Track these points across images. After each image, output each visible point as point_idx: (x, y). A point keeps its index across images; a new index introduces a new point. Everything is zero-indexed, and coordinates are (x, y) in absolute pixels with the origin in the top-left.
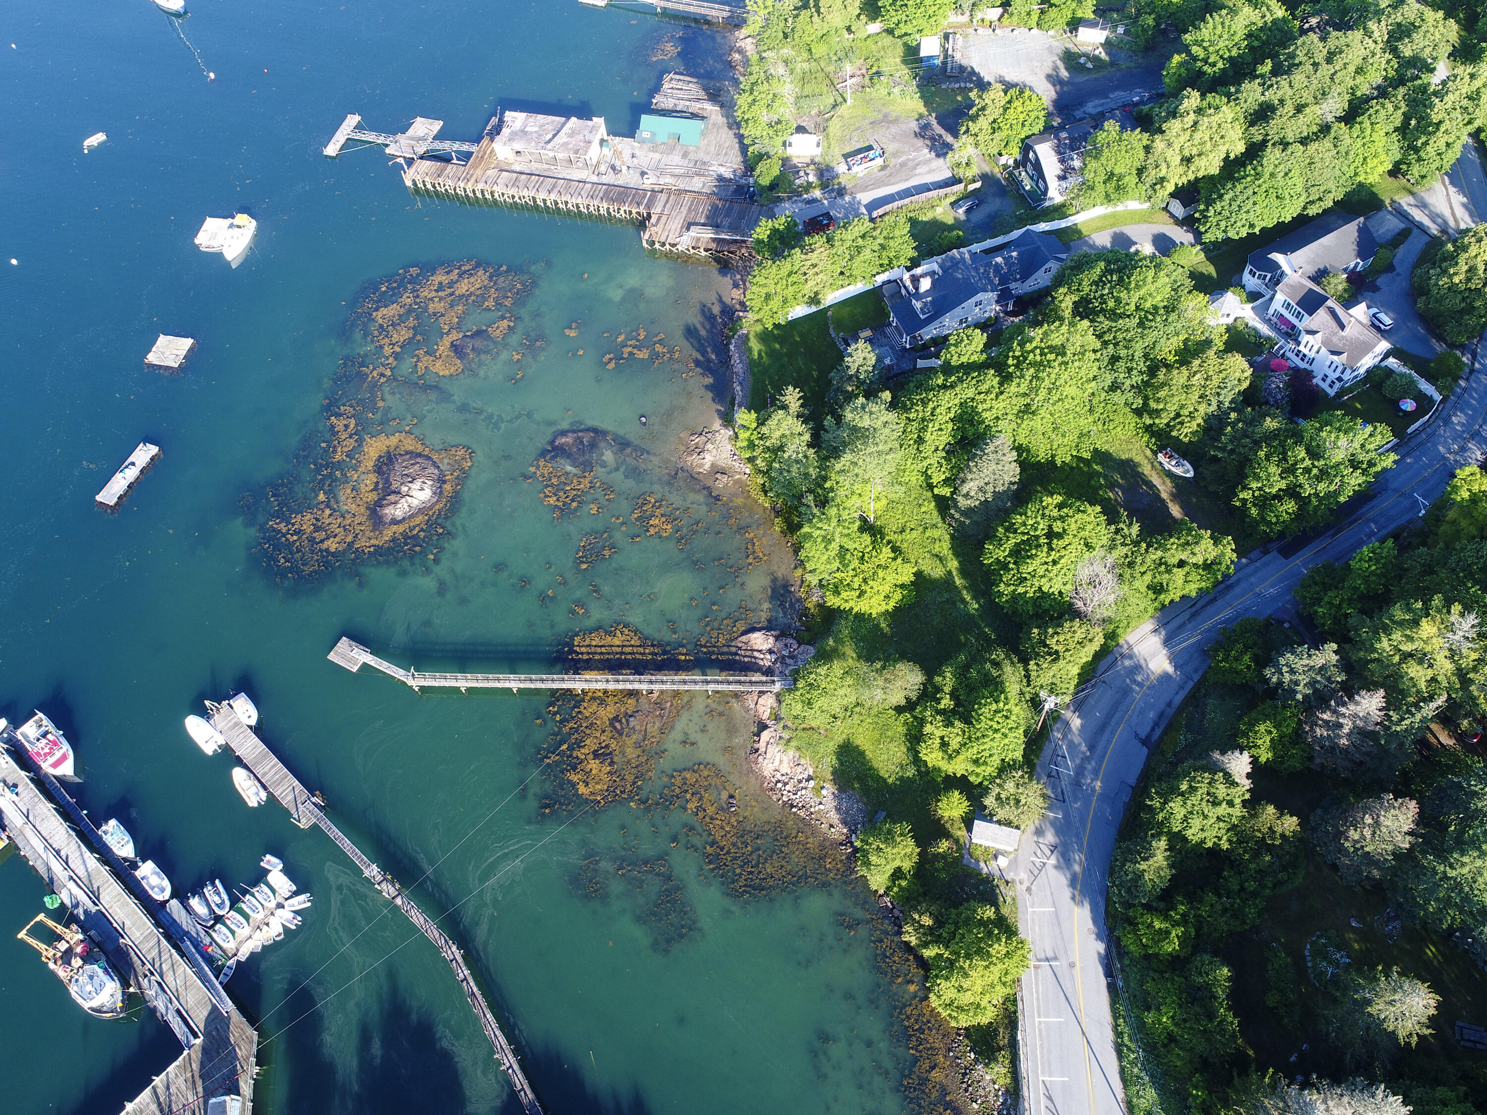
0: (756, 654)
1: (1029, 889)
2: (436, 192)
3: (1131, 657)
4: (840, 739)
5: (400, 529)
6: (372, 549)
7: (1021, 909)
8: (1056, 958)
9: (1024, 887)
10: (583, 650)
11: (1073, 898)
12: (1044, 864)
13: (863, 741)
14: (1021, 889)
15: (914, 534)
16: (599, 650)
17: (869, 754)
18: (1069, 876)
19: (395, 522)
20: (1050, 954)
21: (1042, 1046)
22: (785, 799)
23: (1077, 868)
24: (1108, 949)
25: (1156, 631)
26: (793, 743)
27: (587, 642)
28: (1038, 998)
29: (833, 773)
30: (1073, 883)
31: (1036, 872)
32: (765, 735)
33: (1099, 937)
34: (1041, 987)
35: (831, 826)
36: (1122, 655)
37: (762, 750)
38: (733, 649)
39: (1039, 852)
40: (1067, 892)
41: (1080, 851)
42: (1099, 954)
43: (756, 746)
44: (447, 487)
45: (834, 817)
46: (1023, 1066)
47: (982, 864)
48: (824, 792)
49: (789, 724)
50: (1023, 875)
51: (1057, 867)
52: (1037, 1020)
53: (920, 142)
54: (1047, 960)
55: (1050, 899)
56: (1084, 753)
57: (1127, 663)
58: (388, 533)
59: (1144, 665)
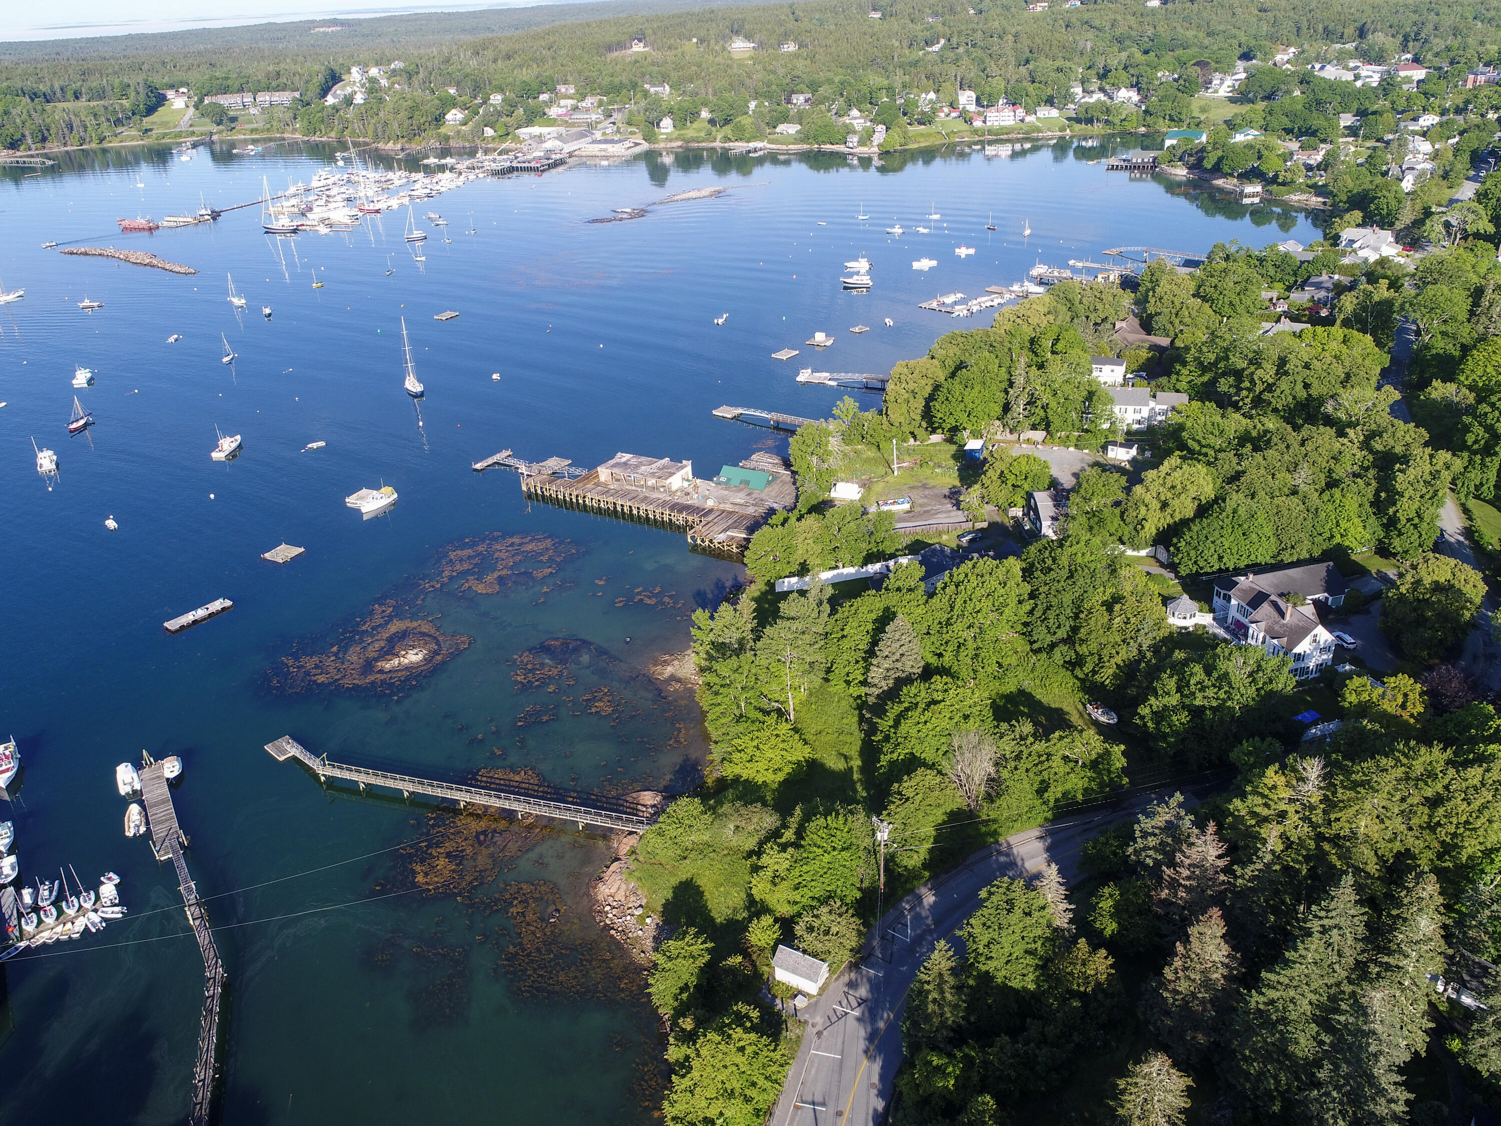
0: (640, 807)
1: (819, 1034)
2: (543, 496)
3: (1007, 855)
4: (683, 877)
5: (383, 677)
7: (802, 1048)
8: (823, 1104)
9: (815, 1030)
10: (484, 779)
11: (866, 1052)
12: (846, 1014)
13: (705, 883)
14: (811, 1031)
15: (829, 737)
16: (498, 781)
17: (707, 895)
18: (869, 1029)
19: (381, 671)
20: (818, 1099)
22: (608, 921)
23: (881, 1025)
24: (887, 1109)
25: (1041, 838)
26: (637, 875)
27: (491, 774)
29: (664, 906)
30: (871, 1038)
31: (834, 1019)
32: (614, 866)
33: (881, 1094)
34: (795, 1124)
35: (643, 952)
36: (1000, 853)
37: (606, 878)
38: (621, 802)
39: (845, 1002)
40: (862, 1045)
41: (891, 1009)
42: (875, 1110)
43: (601, 874)
44: (439, 658)
45: (648, 944)
47: (778, 1001)
48: (648, 921)
49: (641, 858)
50: (819, 1020)
51: (859, 1019)
53: (947, 501)
54: (813, 1103)
55: (839, 1046)
56: (928, 925)
57: (1002, 859)
58: (371, 678)
59: (1019, 863)
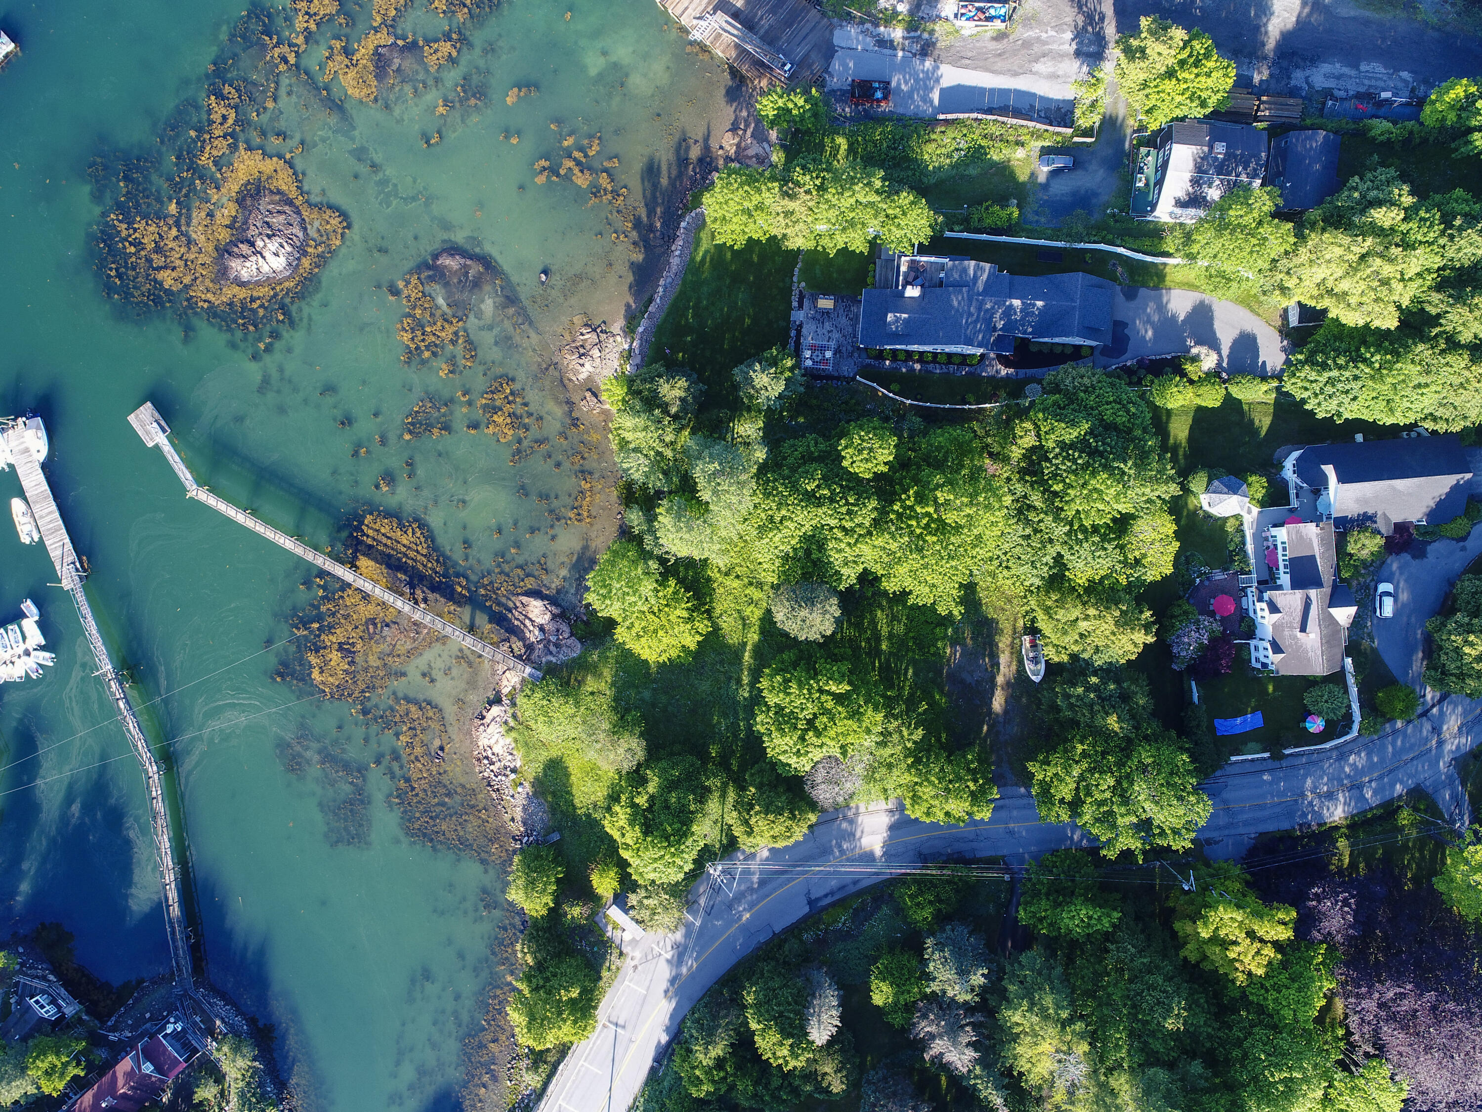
0: (527, 622)
1: (635, 967)
3: (852, 822)
4: (554, 753)
5: (242, 293)
6: (206, 305)
7: (619, 979)
8: (624, 1027)
9: (633, 963)
10: (370, 532)
11: (666, 992)
12: (660, 954)
13: (574, 766)
14: (628, 963)
16: (384, 540)
17: (573, 780)
18: (673, 973)
19: (238, 282)
20: (621, 1022)
21: (574, 1082)
22: (486, 774)
23: (684, 970)
24: (669, 1044)
25: (891, 811)
26: (514, 734)
27: (377, 527)
28: (591, 1049)
29: (535, 778)
30: (672, 981)
31: (649, 957)
32: (495, 710)
33: (667, 1030)
34: (599, 1042)
35: (513, 820)
36: (845, 818)
37: (486, 721)
38: (511, 604)
39: (662, 944)
40: (664, 985)
41: (696, 959)
42: (659, 1042)
43: (485, 713)
45: (518, 814)
46: (551, 1088)
47: (610, 928)
48: (520, 789)
49: (519, 714)
50: (638, 954)
51: (668, 961)
52: (581, 1062)
54: (616, 1025)
55: (647, 983)
56: (752, 883)
57: (844, 825)
59: (858, 834)
